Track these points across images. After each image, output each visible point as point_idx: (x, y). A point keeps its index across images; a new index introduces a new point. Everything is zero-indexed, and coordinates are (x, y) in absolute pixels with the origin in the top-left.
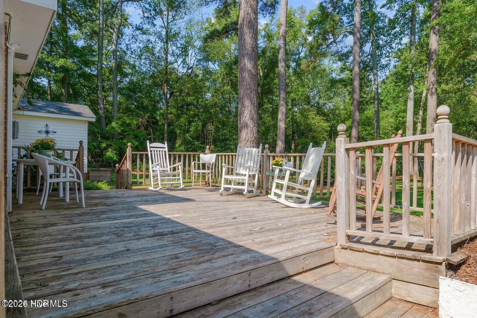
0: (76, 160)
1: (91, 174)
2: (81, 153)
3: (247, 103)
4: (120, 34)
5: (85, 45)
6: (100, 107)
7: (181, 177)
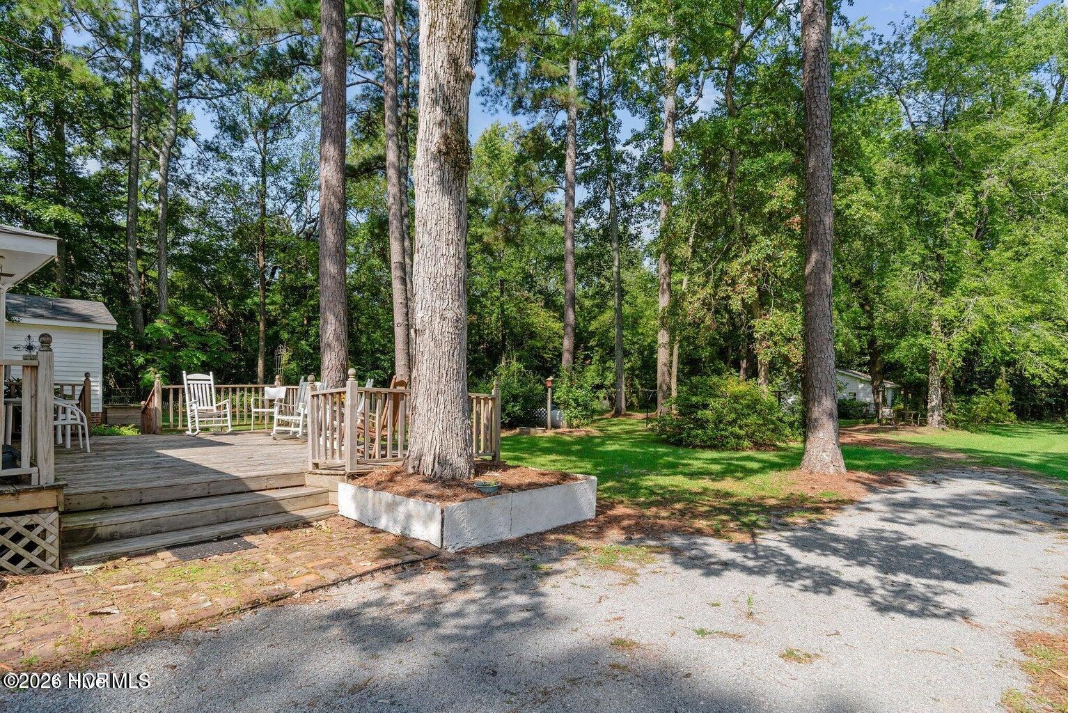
0: (80, 399)
1: (110, 414)
2: (87, 389)
3: (331, 318)
4: (174, 156)
5: (103, 172)
6: (133, 291)
7: (229, 418)
